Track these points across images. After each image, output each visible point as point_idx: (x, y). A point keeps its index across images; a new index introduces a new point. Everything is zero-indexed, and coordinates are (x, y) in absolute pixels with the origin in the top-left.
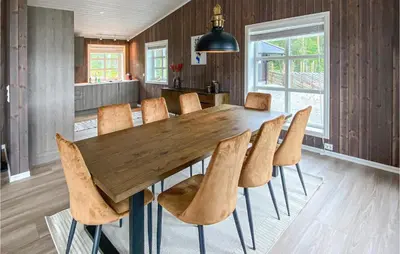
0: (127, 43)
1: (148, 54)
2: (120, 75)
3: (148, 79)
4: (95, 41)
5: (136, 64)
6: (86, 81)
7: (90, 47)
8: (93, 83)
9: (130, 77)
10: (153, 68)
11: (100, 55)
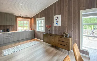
0: (31, 19)
1: (37, 22)
2: (28, 28)
3: (37, 30)
4: (20, 17)
5: (33, 25)
6: (16, 30)
7: (18, 19)
8: (19, 31)
9: (32, 29)
10: (39, 27)
11: (21, 22)
